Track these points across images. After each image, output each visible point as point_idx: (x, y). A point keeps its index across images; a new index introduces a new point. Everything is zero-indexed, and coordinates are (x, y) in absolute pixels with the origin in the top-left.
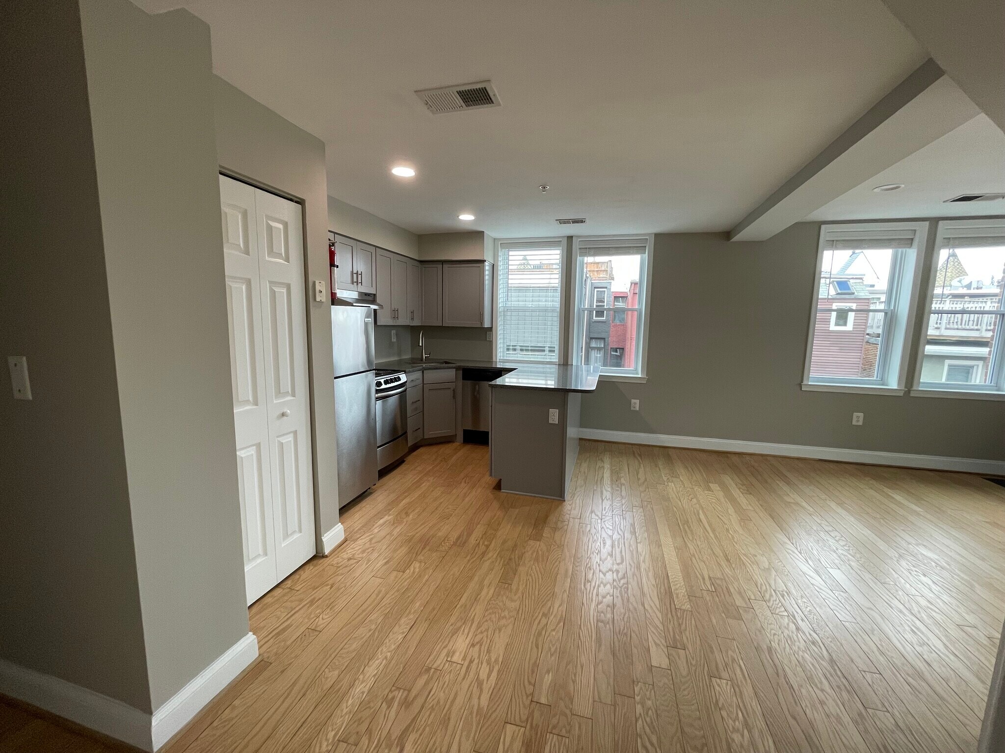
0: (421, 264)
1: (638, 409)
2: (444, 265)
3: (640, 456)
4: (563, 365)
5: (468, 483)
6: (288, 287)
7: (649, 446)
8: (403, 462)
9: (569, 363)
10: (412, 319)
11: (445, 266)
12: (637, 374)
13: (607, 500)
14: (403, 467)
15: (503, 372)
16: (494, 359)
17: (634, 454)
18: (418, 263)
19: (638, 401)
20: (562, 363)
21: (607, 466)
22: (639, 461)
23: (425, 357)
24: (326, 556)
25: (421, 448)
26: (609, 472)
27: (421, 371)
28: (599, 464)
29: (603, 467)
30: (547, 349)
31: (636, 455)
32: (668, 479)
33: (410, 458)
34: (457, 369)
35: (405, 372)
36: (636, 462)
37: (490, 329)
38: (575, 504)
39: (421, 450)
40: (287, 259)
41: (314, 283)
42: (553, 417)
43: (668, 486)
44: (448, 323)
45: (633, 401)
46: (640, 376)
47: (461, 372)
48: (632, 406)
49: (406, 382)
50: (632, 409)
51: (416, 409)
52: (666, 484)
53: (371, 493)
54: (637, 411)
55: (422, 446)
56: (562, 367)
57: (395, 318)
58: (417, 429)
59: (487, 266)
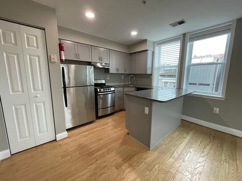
1: (218, 113)
2: (136, 54)
3: (214, 137)
6: (39, 57)
7: (223, 133)
8: (113, 114)
10: (126, 72)
12: (220, 95)
13: (173, 159)
16: (152, 85)
17: (210, 135)
18: (129, 54)
19: (218, 109)
21: (188, 138)
22: (211, 140)
23: (130, 83)
24: (57, 141)
26: (187, 141)
27: (123, 87)
28: (185, 135)
29: (186, 137)
30: (197, 84)
31: (211, 137)
32: (226, 159)
33: (116, 114)
34: (135, 87)
35: (115, 88)
36: (209, 140)
37: (151, 74)
38: (153, 155)
40: (38, 48)
42: (146, 111)
43: (223, 164)
45: (215, 108)
46: (220, 97)
47: (136, 89)
48: (214, 111)
50: (214, 112)
51: (120, 99)
52: (222, 162)
54: (217, 114)
57: (117, 71)
58: (120, 105)
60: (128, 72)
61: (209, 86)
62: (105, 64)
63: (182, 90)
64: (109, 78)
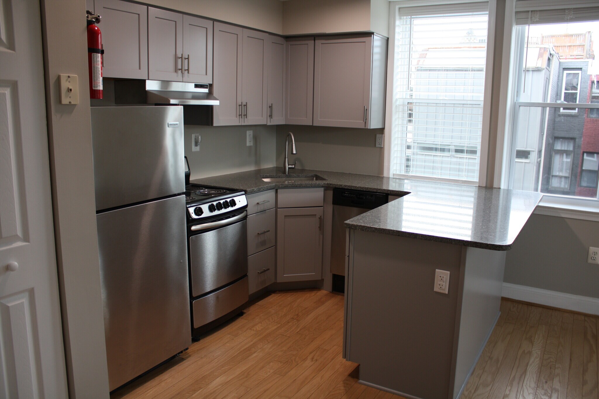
0: (287, 41)
2: (316, 41)
4: (487, 188)
5: (316, 360)
8: (241, 314)
9: (495, 185)
10: (271, 116)
11: (318, 42)
14: (240, 322)
15: (390, 197)
16: (385, 175)
17: (585, 334)
18: (282, 39)
20: (484, 185)
23: (289, 168)
25: (273, 295)
26: (537, 361)
27: (274, 190)
28: (526, 346)
33: (253, 309)
34: (327, 188)
35: (246, 193)
37: (381, 131)
39: (272, 298)
41: (59, 79)
42: (441, 283)
44: (320, 121)
45: (592, 249)
47: (330, 193)
49: (246, 206)
50: (590, 261)
51: (263, 243)
53: (182, 360)
55: (274, 292)
56: (484, 191)
57: (243, 115)
58: (265, 271)
59: (377, 42)
60: (278, 120)
61: (527, 157)
62: (197, 86)
63: (499, 192)
64: (198, 149)
